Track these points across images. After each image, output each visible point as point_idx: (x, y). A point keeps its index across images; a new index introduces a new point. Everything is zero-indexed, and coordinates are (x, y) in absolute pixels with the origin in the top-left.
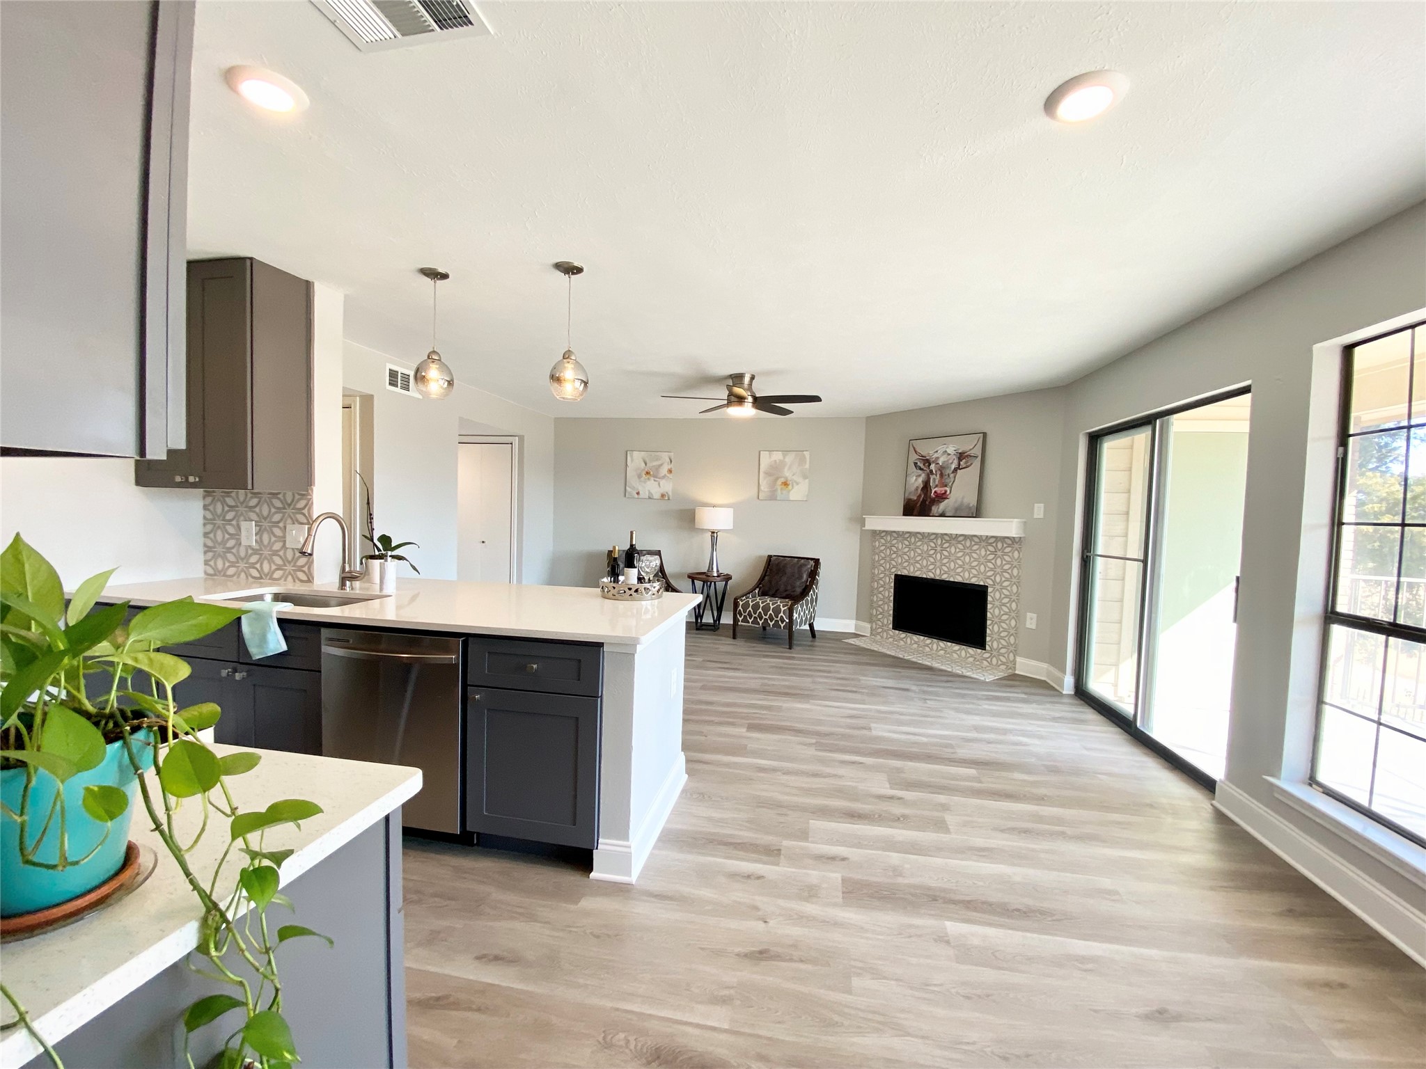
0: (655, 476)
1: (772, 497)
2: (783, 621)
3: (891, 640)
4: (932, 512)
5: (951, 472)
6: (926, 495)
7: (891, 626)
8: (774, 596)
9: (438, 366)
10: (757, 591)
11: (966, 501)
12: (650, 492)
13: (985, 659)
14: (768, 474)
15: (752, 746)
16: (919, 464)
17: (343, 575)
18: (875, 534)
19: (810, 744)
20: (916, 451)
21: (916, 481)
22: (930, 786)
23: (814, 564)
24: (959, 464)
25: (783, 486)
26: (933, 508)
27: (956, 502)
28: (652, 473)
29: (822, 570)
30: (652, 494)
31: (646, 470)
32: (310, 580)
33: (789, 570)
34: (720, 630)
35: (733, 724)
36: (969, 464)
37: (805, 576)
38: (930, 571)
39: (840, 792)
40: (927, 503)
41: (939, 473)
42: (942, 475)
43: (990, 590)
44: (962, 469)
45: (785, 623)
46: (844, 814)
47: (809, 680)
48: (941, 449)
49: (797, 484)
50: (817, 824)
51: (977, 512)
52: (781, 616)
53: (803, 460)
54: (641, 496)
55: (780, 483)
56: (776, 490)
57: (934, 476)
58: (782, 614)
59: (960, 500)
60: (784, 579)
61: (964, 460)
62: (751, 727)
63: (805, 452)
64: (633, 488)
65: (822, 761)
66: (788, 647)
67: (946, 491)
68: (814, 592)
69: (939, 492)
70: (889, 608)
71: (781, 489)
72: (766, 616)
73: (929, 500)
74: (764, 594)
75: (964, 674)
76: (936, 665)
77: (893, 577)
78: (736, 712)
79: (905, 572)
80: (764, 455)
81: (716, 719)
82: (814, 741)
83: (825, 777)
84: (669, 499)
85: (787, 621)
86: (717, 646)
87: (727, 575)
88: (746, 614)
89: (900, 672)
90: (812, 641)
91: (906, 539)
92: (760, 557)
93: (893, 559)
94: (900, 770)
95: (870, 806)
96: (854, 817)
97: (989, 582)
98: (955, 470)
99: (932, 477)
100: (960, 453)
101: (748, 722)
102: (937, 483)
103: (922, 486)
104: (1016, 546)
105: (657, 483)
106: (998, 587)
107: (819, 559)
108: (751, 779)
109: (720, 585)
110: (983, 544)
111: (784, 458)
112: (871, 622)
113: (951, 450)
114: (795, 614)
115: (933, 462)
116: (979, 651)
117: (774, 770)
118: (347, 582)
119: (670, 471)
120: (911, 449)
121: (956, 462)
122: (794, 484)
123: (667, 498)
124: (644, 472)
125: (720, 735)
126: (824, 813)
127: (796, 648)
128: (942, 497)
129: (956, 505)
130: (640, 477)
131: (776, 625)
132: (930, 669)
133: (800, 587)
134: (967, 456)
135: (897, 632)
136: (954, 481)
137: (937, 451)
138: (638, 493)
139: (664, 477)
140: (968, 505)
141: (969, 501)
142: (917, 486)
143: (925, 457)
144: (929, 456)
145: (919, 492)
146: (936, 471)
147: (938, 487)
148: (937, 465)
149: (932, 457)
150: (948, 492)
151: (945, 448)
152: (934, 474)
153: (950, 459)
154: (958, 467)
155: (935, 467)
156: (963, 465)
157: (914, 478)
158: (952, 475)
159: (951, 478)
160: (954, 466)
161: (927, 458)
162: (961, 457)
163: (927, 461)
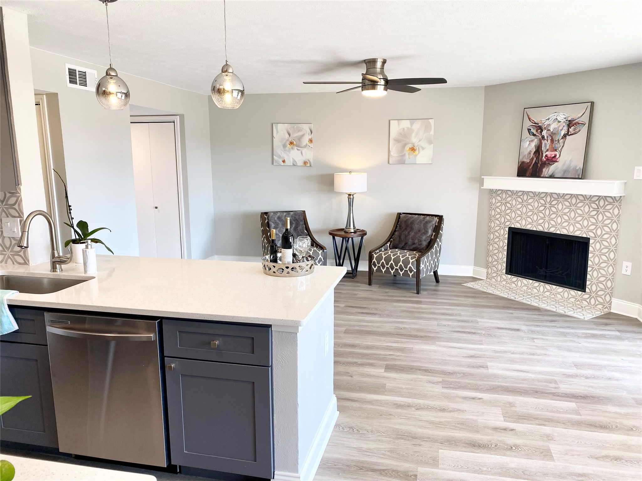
0: (298, 146)
1: (401, 162)
2: (411, 270)
3: (504, 283)
4: (543, 173)
5: (561, 138)
6: (538, 158)
7: (504, 271)
8: (403, 248)
9: (115, 81)
10: (388, 245)
11: (573, 165)
12: (294, 161)
13: (585, 300)
14: (397, 141)
15: (389, 385)
16: (532, 130)
17: (54, 260)
18: (492, 192)
19: (438, 383)
20: (529, 119)
21: (530, 146)
22: (537, 419)
23: (438, 220)
24: (568, 131)
25: (410, 151)
26: (544, 170)
27: (564, 164)
28: (295, 143)
29: (445, 226)
30: (296, 162)
31: (290, 140)
32: (26, 262)
33: (416, 227)
34: (358, 278)
35: (372, 365)
36: (578, 130)
37: (430, 232)
38: (540, 225)
39: (463, 425)
40: (539, 165)
41: (550, 138)
42: (552, 141)
43: (591, 241)
44: (571, 135)
45: (413, 273)
46: (467, 444)
47: (435, 323)
48: (552, 117)
49: (423, 149)
50: (445, 453)
51: (582, 175)
52: (410, 267)
53: (427, 128)
54: (287, 163)
55: (408, 149)
56: (405, 155)
57: (546, 141)
58: (410, 265)
59: (568, 162)
60: (412, 234)
61: (572, 128)
62: (389, 368)
63: (430, 120)
64: (280, 157)
65: (448, 397)
66: (416, 292)
67: (555, 156)
68: (438, 245)
69: (549, 156)
70: (503, 256)
71: (409, 154)
72: (397, 266)
73: (540, 162)
74: (394, 247)
75: (566, 314)
76: (543, 306)
77: (507, 229)
78: (375, 354)
79: (518, 226)
80: (394, 124)
81: (359, 361)
82: (441, 380)
83: (450, 412)
84: (310, 166)
85: (415, 271)
86: (356, 292)
87: (363, 231)
88: (380, 265)
89: (512, 313)
90: (436, 286)
91: (519, 197)
92: (391, 215)
93: (507, 214)
94: (511, 404)
95: (487, 437)
96: (475, 446)
97: (591, 235)
98: (565, 136)
99: (544, 142)
100: (569, 121)
101: (385, 363)
102: (548, 147)
103: (534, 150)
104: (617, 204)
105: (300, 152)
106: (598, 239)
107: (442, 216)
108: (390, 415)
109: (357, 240)
110: (587, 202)
111: (411, 126)
112: (487, 267)
113: (561, 118)
114: (421, 265)
115: (545, 128)
116: (580, 293)
117: (409, 406)
118: (58, 265)
119: (311, 141)
120: (526, 116)
121: (566, 128)
122: (421, 149)
123: (309, 165)
124: (288, 142)
125: (362, 375)
126: (451, 443)
127: (423, 293)
128: (552, 160)
129: (565, 168)
130: (284, 146)
131: (406, 273)
132: (537, 309)
133: (425, 240)
134: (575, 124)
135: (510, 276)
136: (563, 146)
137: (549, 119)
138: (284, 161)
139: (305, 146)
140: (575, 167)
141: (576, 164)
142: (530, 151)
143: (538, 124)
144: (541, 123)
145: (532, 156)
146: (547, 137)
147: (549, 151)
148: (549, 132)
149: (544, 124)
150: (558, 156)
151: (556, 116)
152: (546, 139)
153: (560, 126)
154: (568, 134)
155: (546, 133)
156: (572, 132)
157: (528, 143)
158: (562, 141)
159: (561, 144)
160: (563, 133)
161: (540, 125)
162: (571, 124)
163: (539, 128)
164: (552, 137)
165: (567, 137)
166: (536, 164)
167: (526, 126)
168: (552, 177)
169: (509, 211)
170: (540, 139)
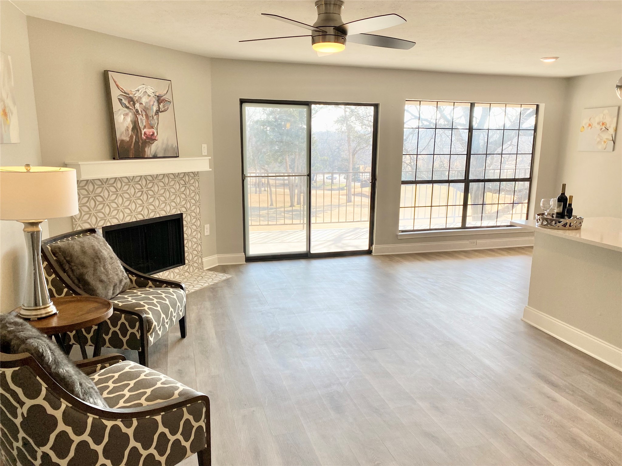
4: (146, 153)
5: (154, 114)
6: (137, 136)
11: (170, 143)
16: (124, 101)
20: (118, 86)
21: (126, 120)
24: (159, 107)
27: (163, 143)
40: (140, 144)
41: (144, 113)
42: (147, 116)
44: (162, 112)
48: (141, 88)
51: (178, 152)
57: (141, 116)
59: (165, 141)
61: (162, 104)
67: (153, 133)
69: (148, 133)
97: (183, 210)
98: (158, 112)
99: (139, 117)
100: (158, 96)
102: (144, 124)
103: (132, 127)
113: (150, 91)
115: (137, 101)
121: (156, 104)
128: (151, 139)
129: (164, 146)
134: (163, 100)
136: (158, 123)
137: (138, 91)
140: (172, 145)
141: (172, 142)
142: (127, 127)
143: (129, 94)
145: (130, 134)
146: (141, 112)
147: (147, 128)
148: (142, 105)
149: (135, 96)
150: (156, 134)
151: (145, 88)
152: (140, 114)
153: (150, 101)
154: (159, 110)
155: (139, 106)
156: (162, 108)
157: (122, 117)
158: (155, 117)
159: (155, 121)
160: (155, 108)
161: (131, 95)
162: (160, 100)
163: (131, 100)
164: (146, 112)
165: (160, 114)
166: (137, 142)
167: (115, 94)
168: (155, 157)
169: (101, 206)
170: (134, 113)
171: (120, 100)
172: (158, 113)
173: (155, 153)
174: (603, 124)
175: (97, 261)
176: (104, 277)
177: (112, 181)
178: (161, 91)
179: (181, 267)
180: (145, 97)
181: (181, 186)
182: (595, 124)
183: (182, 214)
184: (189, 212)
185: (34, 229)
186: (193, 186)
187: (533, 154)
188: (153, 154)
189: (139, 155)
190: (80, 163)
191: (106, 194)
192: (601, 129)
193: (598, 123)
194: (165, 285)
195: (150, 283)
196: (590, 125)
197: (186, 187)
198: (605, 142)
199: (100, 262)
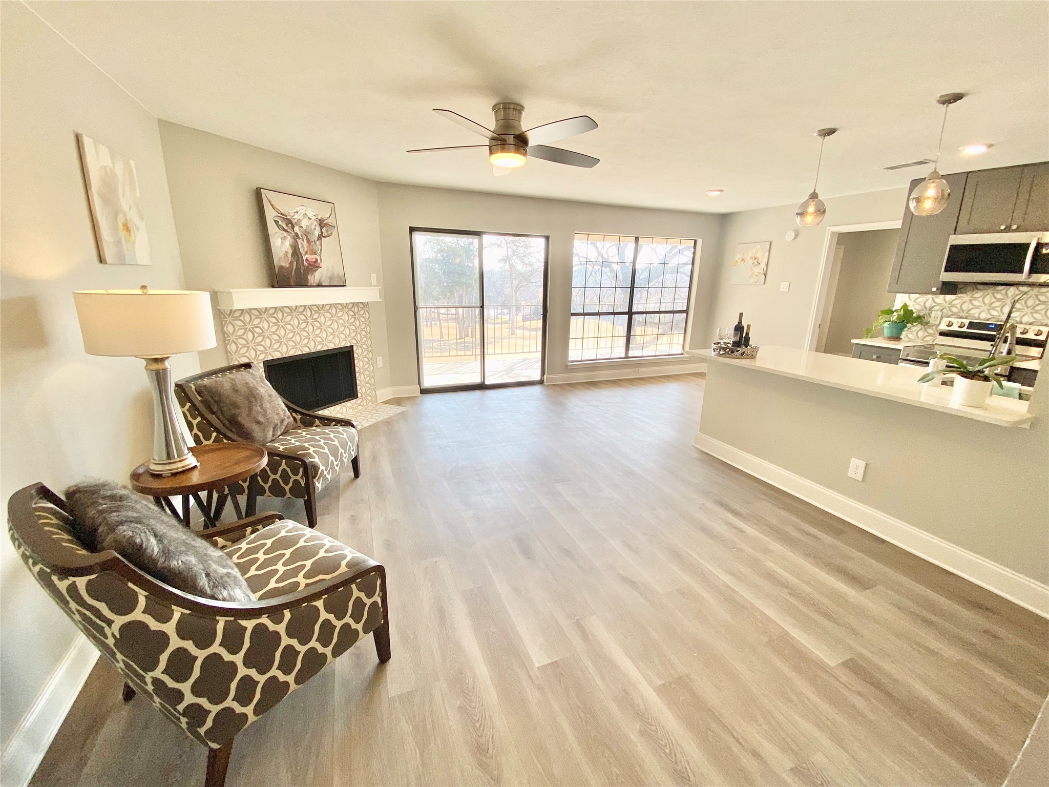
4: (310, 281)
6: (298, 261)
11: (335, 270)
16: (280, 223)
20: (273, 206)
21: (284, 244)
24: (322, 232)
27: (328, 271)
36: (330, 233)
40: (302, 272)
41: (305, 238)
42: (308, 241)
44: (325, 236)
48: (300, 210)
57: (301, 241)
59: (330, 269)
61: (324, 228)
67: (316, 260)
69: (310, 260)
73: (302, 267)
97: (353, 342)
99: (300, 242)
100: (320, 220)
102: (305, 249)
103: (291, 252)
113: (310, 214)
115: (296, 224)
120: (266, 201)
121: (318, 228)
128: (314, 266)
129: (329, 275)
134: (326, 224)
136: (321, 249)
137: (297, 212)
140: (338, 274)
141: (338, 270)
142: (286, 252)
143: (286, 216)
144: (290, 215)
145: (290, 259)
146: (302, 236)
147: (309, 253)
148: (301, 229)
149: (294, 217)
150: (319, 261)
151: (304, 210)
152: (300, 238)
153: (311, 224)
154: (322, 235)
155: (299, 230)
156: (325, 234)
157: (280, 240)
158: (318, 242)
159: (318, 246)
160: (317, 232)
161: (288, 217)
162: (322, 223)
163: (289, 222)
164: (307, 237)
165: (323, 239)
166: (298, 269)
167: (270, 215)
168: (319, 285)
169: (261, 338)
170: (294, 237)
171: (276, 222)
172: (320, 238)
173: (320, 281)
174: (755, 259)
175: (253, 399)
176: (261, 419)
177: (272, 311)
178: (324, 213)
179: (354, 401)
180: (305, 219)
181: (350, 317)
182: (748, 259)
183: (352, 347)
184: (359, 344)
185: (159, 366)
186: (363, 317)
187: (690, 288)
188: (317, 282)
189: (302, 283)
190: (231, 290)
191: (266, 325)
192: (754, 263)
193: (751, 258)
194: (334, 423)
195: (317, 422)
196: (743, 260)
197: (355, 318)
198: (757, 276)
199: (256, 401)
